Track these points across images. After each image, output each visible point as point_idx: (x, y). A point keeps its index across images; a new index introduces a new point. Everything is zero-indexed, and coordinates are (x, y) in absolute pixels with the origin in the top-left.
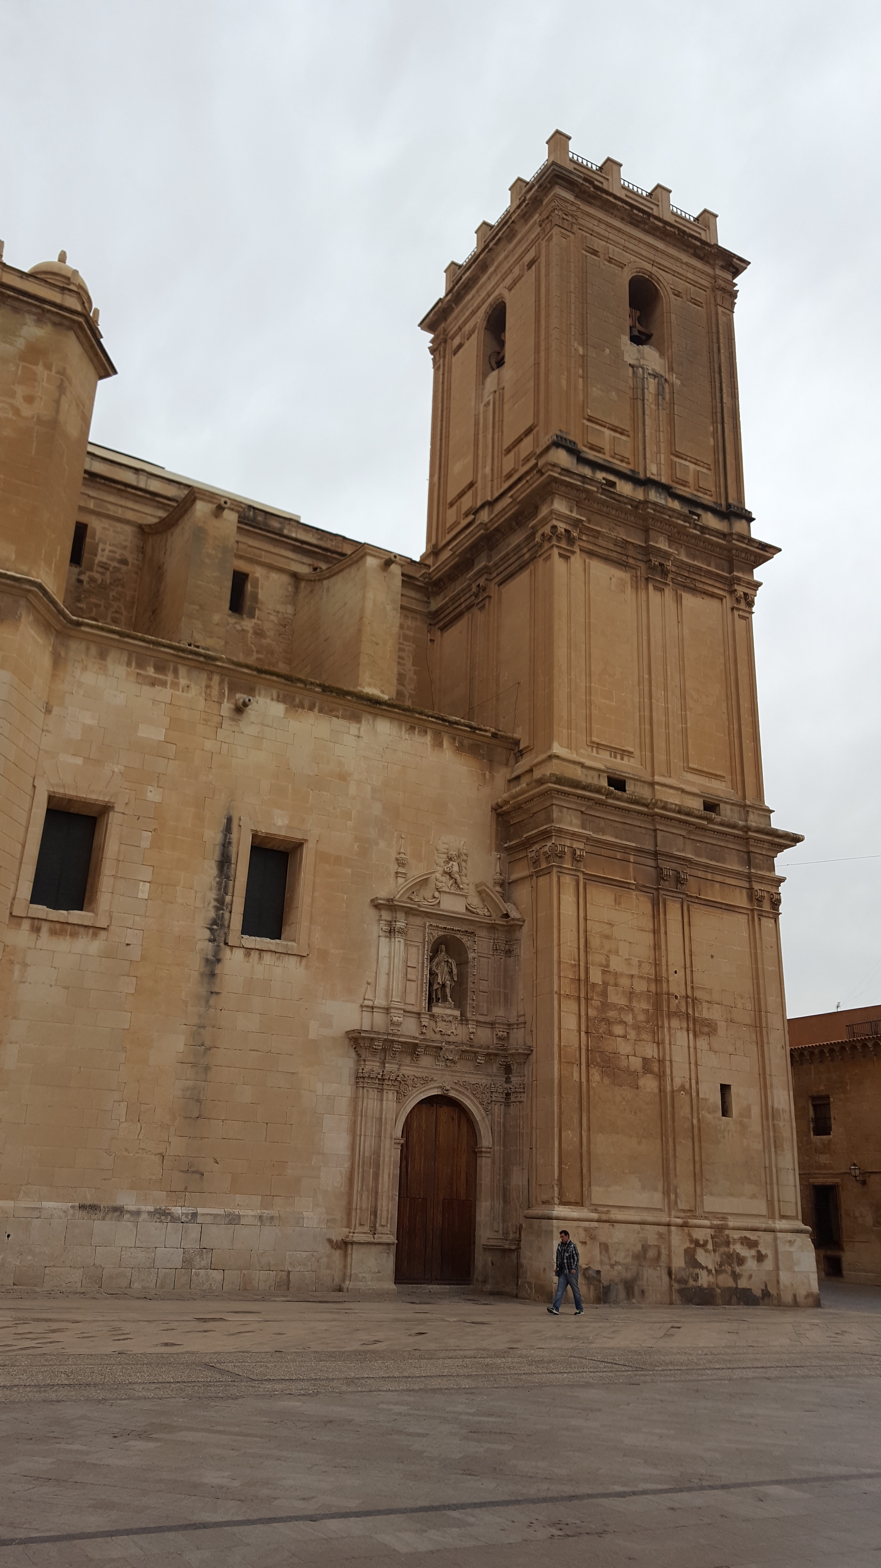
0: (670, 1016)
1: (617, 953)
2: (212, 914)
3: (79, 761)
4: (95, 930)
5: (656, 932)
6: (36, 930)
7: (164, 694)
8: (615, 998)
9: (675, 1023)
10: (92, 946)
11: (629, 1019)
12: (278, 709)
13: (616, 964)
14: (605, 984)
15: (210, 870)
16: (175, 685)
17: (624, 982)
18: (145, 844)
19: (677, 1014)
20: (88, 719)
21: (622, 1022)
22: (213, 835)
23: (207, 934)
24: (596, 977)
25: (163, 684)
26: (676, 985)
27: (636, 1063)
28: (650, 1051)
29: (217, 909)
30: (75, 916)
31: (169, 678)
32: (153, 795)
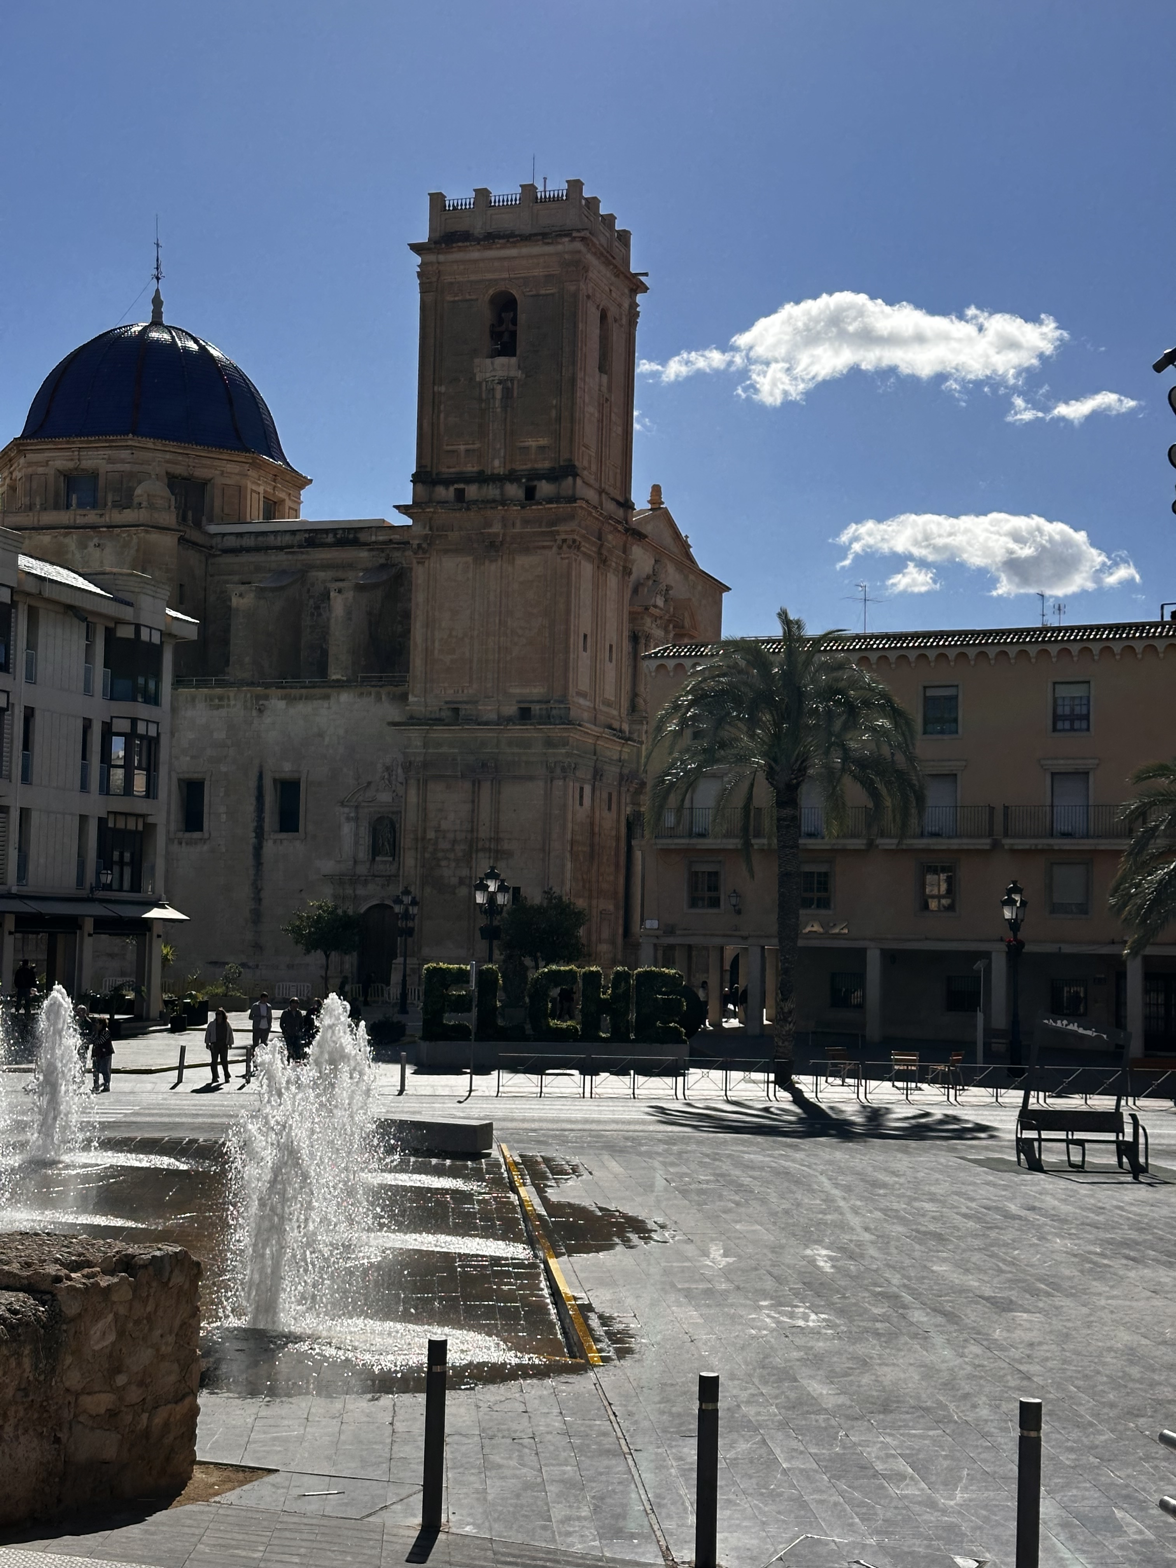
0: (477, 851)
1: (446, 818)
2: (255, 824)
3: (188, 758)
4: (204, 841)
5: (473, 802)
6: (180, 843)
7: (223, 712)
8: (444, 845)
9: (481, 855)
10: (206, 848)
11: (452, 856)
12: (282, 704)
13: (444, 825)
14: (437, 838)
15: (253, 800)
16: (228, 706)
17: (451, 836)
18: (222, 794)
19: (484, 850)
20: (191, 735)
21: (447, 858)
22: (253, 784)
23: (254, 835)
24: (431, 835)
25: (222, 706)
26: (484, 832)
27: (454, 881)
28: (465, 872)
29: (258, 821)
30: (196, 835)
31: (225, 703)
32: (224, 769)
